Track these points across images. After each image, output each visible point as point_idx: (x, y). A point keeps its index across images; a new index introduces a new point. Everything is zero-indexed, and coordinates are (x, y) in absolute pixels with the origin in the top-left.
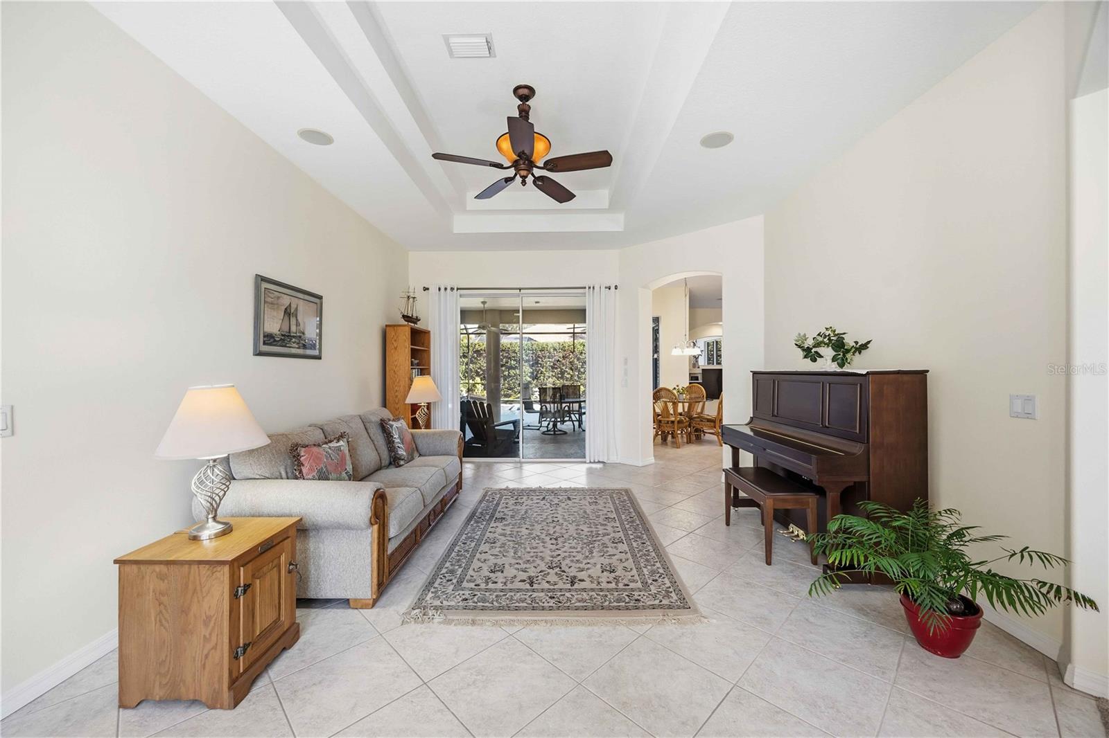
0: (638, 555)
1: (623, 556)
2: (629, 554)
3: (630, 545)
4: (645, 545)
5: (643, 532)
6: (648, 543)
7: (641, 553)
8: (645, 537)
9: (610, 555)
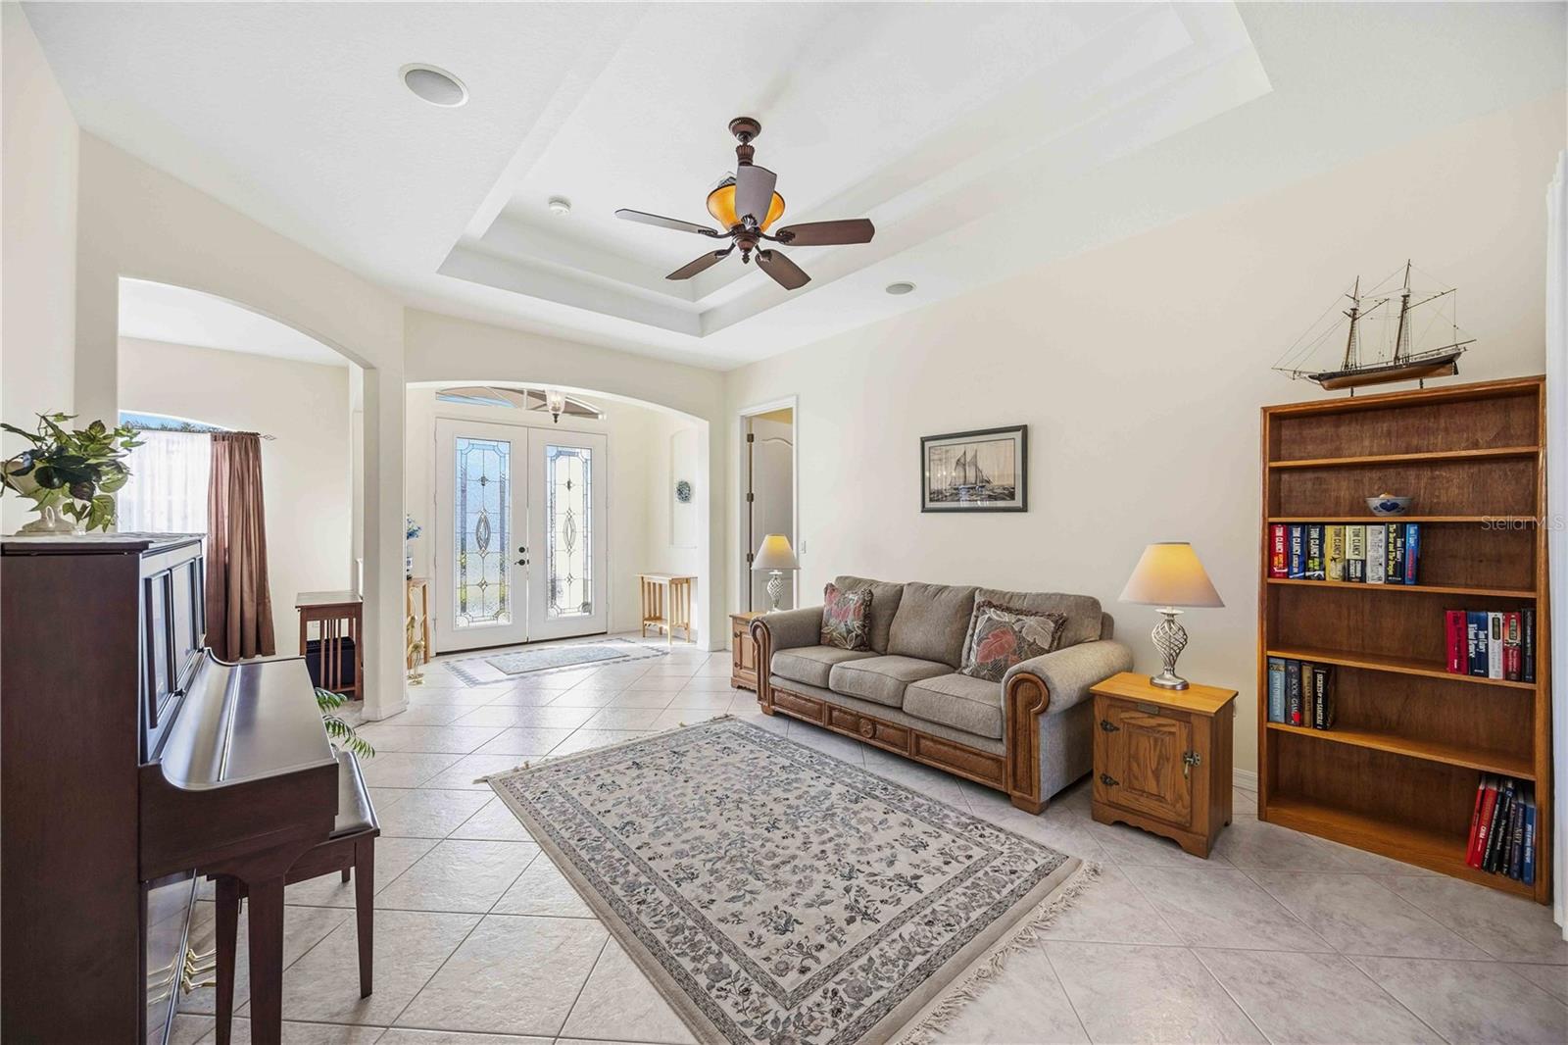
0: (579, 816)
1: (602, 808)
2: (595, 814)
3: (602, 828)
4: (576, 838)
5: (593, 865)
6: (573, 842)
7: (578, 821)
8: (583, 853)
9: (621, 803)
